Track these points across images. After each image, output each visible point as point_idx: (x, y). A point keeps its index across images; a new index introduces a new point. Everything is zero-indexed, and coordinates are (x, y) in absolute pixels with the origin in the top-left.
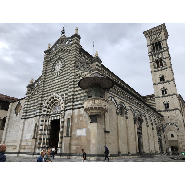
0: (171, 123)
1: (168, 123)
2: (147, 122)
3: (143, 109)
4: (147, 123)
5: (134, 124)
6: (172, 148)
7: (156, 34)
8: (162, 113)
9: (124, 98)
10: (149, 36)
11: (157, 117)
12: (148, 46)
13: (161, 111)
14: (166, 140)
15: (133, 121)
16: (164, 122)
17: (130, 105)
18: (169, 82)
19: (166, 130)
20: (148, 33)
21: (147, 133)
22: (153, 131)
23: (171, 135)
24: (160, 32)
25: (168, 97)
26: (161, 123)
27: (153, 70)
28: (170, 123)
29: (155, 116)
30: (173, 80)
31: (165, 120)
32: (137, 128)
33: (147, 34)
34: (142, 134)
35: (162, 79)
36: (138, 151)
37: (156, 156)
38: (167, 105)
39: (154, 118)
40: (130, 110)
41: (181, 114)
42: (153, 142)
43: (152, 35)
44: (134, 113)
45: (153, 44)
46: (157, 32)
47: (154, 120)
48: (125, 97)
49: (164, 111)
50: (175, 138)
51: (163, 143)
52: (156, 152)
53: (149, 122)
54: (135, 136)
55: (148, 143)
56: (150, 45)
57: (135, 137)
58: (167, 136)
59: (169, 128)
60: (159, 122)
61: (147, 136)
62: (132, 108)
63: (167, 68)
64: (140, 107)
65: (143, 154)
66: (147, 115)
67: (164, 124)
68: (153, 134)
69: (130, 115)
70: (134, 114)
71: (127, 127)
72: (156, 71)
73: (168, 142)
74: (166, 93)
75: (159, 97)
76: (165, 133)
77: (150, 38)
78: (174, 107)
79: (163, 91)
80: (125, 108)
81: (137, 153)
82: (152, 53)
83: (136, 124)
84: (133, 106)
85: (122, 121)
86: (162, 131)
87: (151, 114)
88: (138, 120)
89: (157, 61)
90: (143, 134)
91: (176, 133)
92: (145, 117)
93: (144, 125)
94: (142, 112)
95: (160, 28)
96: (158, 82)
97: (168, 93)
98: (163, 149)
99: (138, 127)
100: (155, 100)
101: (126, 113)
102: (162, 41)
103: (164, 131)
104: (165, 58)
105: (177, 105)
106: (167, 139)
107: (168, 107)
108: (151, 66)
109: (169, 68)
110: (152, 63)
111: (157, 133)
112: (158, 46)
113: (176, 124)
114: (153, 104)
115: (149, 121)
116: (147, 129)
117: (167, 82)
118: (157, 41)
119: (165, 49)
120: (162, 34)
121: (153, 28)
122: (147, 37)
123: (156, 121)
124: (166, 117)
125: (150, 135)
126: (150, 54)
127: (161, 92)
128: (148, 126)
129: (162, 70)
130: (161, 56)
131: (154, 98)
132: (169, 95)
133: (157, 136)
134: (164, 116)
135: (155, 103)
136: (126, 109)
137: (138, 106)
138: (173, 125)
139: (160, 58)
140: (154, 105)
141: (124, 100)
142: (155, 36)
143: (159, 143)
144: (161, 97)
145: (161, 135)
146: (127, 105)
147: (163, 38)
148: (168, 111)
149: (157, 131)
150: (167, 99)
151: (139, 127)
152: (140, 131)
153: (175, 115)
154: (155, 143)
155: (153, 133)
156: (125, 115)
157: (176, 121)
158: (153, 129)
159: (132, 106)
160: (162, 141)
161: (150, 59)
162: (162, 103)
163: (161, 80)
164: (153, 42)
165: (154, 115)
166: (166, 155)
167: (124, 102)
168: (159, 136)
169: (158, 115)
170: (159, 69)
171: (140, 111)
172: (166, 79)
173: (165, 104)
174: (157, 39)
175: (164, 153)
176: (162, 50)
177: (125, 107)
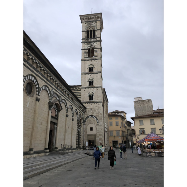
0: (93, 116)
1: (90, 116)
2: (67, 111)
3: (65, 95)
4: (67, 113)
5: (47, 111)
6: (90, 142)
7: (92, 21)
8: (86, 105)
9: (38, 71)
10: (85, 22)
11: (80, 107)
12: (82, 32)
13: (85, 103)
14: (85, 134)
15: (47, 106)
16: (86, 115)
17: (47, 85)
18: (97, 73)
19: (86, 122)
20: (85, 18)
21: (64, 124)
22: (72, 123)
23: (91, 128)
24: (96, 21)
25: (94, 88)
26: (83, 115)
27: (84, 58)
28: (91, 116)
29: (77, 107)
30: (101, 72)
31: (88, 112)
32: (52, 117)
33: (83, 19)
34: (57, 125)
35: (91, 69)
36: (47, 147)
37: (70, 152)
38: (91, 97)
39: (76, 108)
40: (45, 91)
41: (103, 108)
42: (71, 136)
43: (88, 22)
44: (51, 96)
45: (88, 31)
46: (93, 20)
47: (76, 111)
48: (40, 71)
49: (88, 103)
50: (94, 132)
51: (81, 136)
52: (71, 147)
53: (70, 112)
54: (47, 126)
55: (64, 136)
56: (85, 31)
57: (45, 127)
58: (86, 129)
59: (90, 121)
60: (81, 113)
61: (64, 128)
62: (49, 89)
63: (97, 59)
64: (60, 91)
65: (54, 151)
66: (69, 104)
67: (86, 116)
68: (72, 127)
69: (44, 97)
70: (50, 98)
71: (35, 113)
72: (86, 60)
73: (86, 136)
74: (93, 85)
75: (86, 88)
76: (85, 125)
77: (86, 24)
78: (98, 99)
79: (90, 82)
80: (37, 86)
81: (46, 149)
82: (86, 41)
83: (50, 111)
84: (51, 86)
85: (28, 103)
86: (82, 124)
87: (73, 103)
88: (55, 107)
89: (89, 50)
90: (59, 124)
91: (96, 126)
92: (66, 105)
93: (62, 114)
94: (63, 98)
95: (97, 16)
96: (86, 72)
97: (95, 85)
98: (80, 143)
99: (54, 115)
100: (80, 90)
101: (38, 93)
102: (97, 30)
103: (85, 124)
104: (97, 48)
105: (100, 98)
106: (86, 132)
107: (92, 99)
108: (82, 54)
109: (99, 59)
110: (84, 51)
111: (77, 126)
112: (92, 34)
113: (97, 117)
114: (79, 94)
115: (70, 110)
116: (65, 119)
117: (95, 73)
118: (92, 30)
119: (98, 39)
120: (98, 23)
121: (91, 14)
122: (84, 22)
123: (78, 112)
124: (89, 109)
125: (68, 127)
126: (84, 40)
127: (88, 82)
128: (67, 116)
129: (92, 60)
130: (94, 45)
131: (80, 88)
132: (95, 87)
133: (76, 129)
134: (87, 108)
135: (80, 94)
136: (39, 88)
137: (58, 89)
138: (94, 117)
139: (92, 47)
140: (79, 96)
141: (37, 73)
142: (91, 23)
143: (77, 137)
144: (87, 88)
145: (81, 128)
146: (41, 83)
147: (98, 28)
148: (92, 103)
149: (77, 124)
150: (93, 91)
151: (56, 116)
152: (55, 121)
153: (97, 108)
154: (73, 136)
155: (72, 125)
156: (35, 96)
157: (97, 113)
158: (73, 120)
159: (49, 87)
160: (81, 134)
161: (82, 46)
162: (87, 94)
163: (90, 71)
164: (88, 28)
165: (76, 105)
166: (82, 149)
167: (37, 77)
168: (78, 129)
169: (81, 106)
170: (90, 58)
171: (60, 95)
172: (95, 70)
173: (90, 96)
174: (93, 27)
175: (80, 147)
176: (96, 40)
177: (38, 84)
